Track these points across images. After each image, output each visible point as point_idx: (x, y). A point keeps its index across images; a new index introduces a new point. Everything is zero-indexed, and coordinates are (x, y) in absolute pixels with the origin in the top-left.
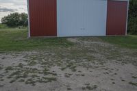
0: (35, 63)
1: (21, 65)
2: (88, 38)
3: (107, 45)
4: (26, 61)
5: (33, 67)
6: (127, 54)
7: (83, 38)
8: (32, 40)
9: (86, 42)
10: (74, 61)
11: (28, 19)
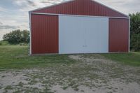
0: (36, 82)
1: (21, 84)
2: (90, 55)
3: (110, 62)
4: (27, 80)
5: (34, 86)
6: (131, 72)
7: (85, 55)
8: (34, 57)
9: (88, 60)
10: (76, 79)
11: (30, 35)
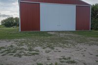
2: (63, 32)
3: (77, 36)
6: (92, 40)
8: (22, 33)
